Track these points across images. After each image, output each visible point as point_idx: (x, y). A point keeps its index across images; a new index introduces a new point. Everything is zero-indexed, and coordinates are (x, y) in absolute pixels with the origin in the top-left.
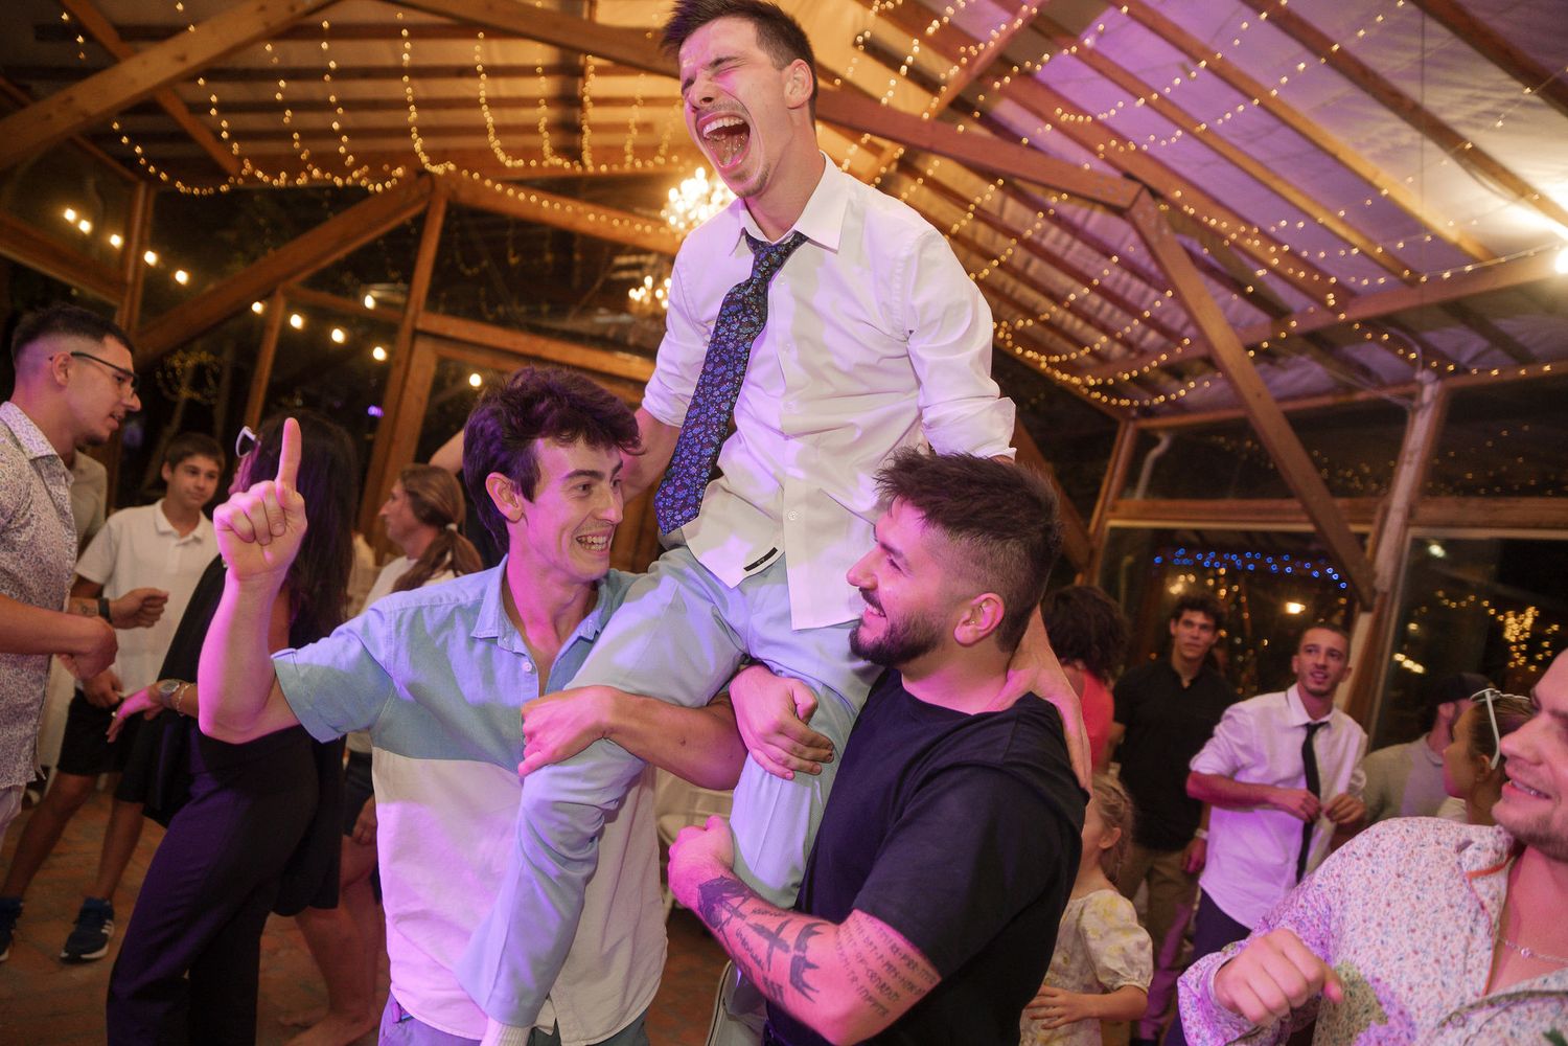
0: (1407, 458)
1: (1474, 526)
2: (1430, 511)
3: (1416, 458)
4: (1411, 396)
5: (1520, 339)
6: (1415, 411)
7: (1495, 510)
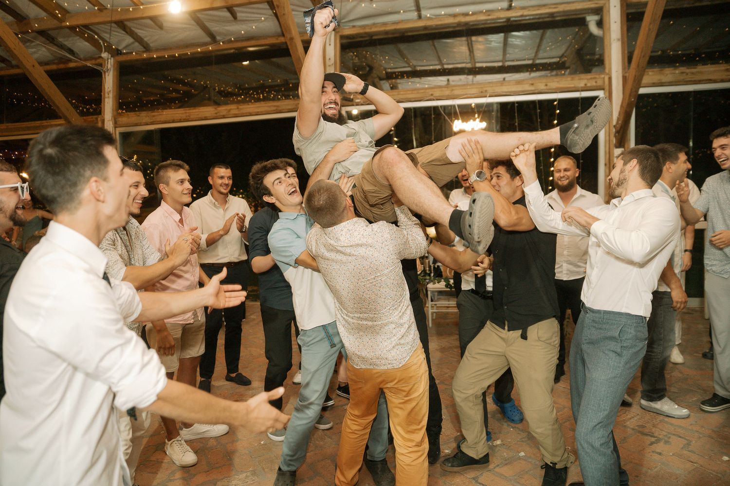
0: (106, 95)
1: (147, 124)
2: (124, 120)
3: (111, 95)
4: (101, 65)
5: (146, 39)
6: (105, 72)
7: (154, 116)
